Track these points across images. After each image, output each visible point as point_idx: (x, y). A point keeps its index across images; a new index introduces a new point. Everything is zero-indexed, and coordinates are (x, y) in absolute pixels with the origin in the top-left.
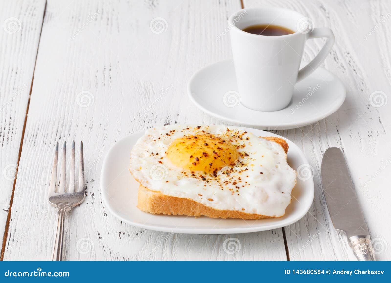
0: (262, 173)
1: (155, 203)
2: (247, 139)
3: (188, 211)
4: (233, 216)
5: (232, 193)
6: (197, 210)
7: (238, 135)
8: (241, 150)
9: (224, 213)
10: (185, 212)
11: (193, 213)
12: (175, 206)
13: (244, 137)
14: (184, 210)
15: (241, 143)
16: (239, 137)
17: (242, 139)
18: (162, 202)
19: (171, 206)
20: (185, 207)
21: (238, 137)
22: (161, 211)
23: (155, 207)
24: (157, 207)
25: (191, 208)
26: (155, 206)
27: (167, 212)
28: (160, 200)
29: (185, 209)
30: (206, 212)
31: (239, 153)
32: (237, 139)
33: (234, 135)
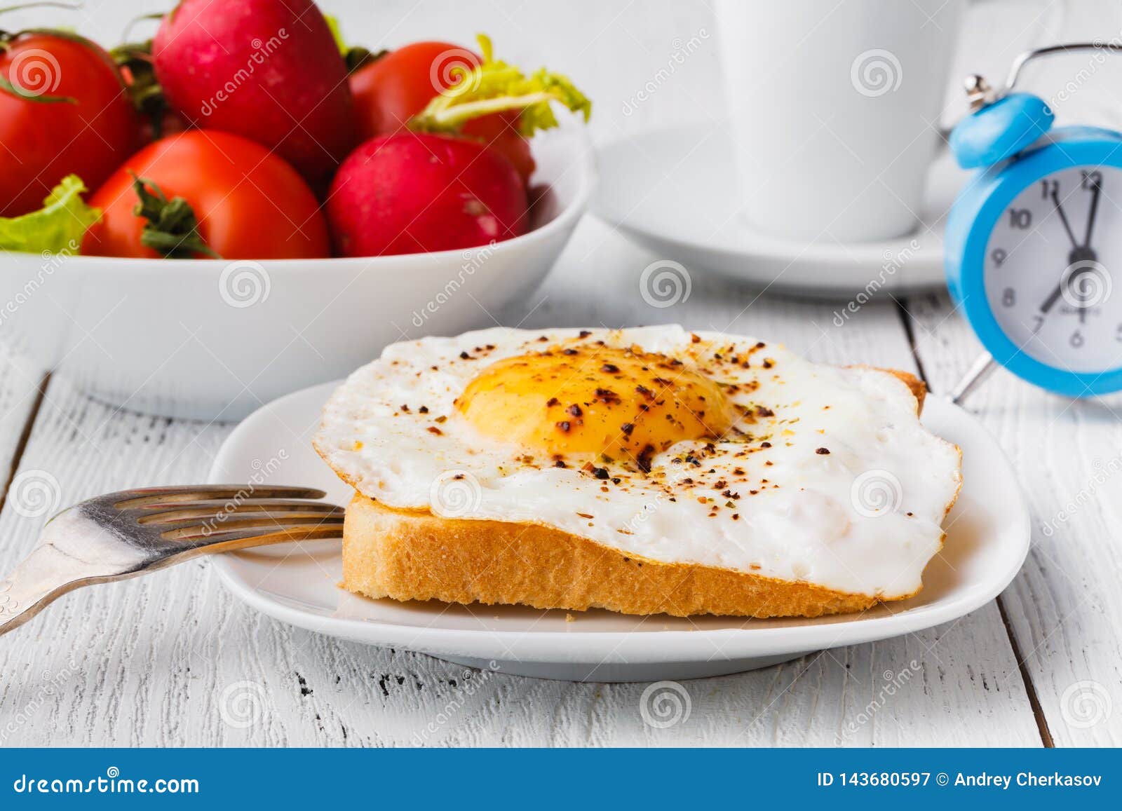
0: (824, 451)
1: (408, 556)
2: (768, 365)
3: (537, 588)
4: (714, 607)
5: (711, 512)
6: (574, 583)
7: (733, 355)
8: (742, 399)
9: (680, 592)
10: (524, 592)
11: (559, 594)
12: (486, 564)
13: (756, 359)
14: (521, 583)
15: (743, 377)
16: (735, 361)
17: (746, 366)
18: (434, 550)
19: (472, 567)
20: (525, 571)
21: (730, 360)
23: (408, 573)
24: (418, 570)
25: (551, 576)
26: (410, 569)
27: (455, 592)
28: (429, 542)
29: (524, 578)
30: (611, 593)
31: (738, 407)
32: (728, 366)
33: (717, 356)
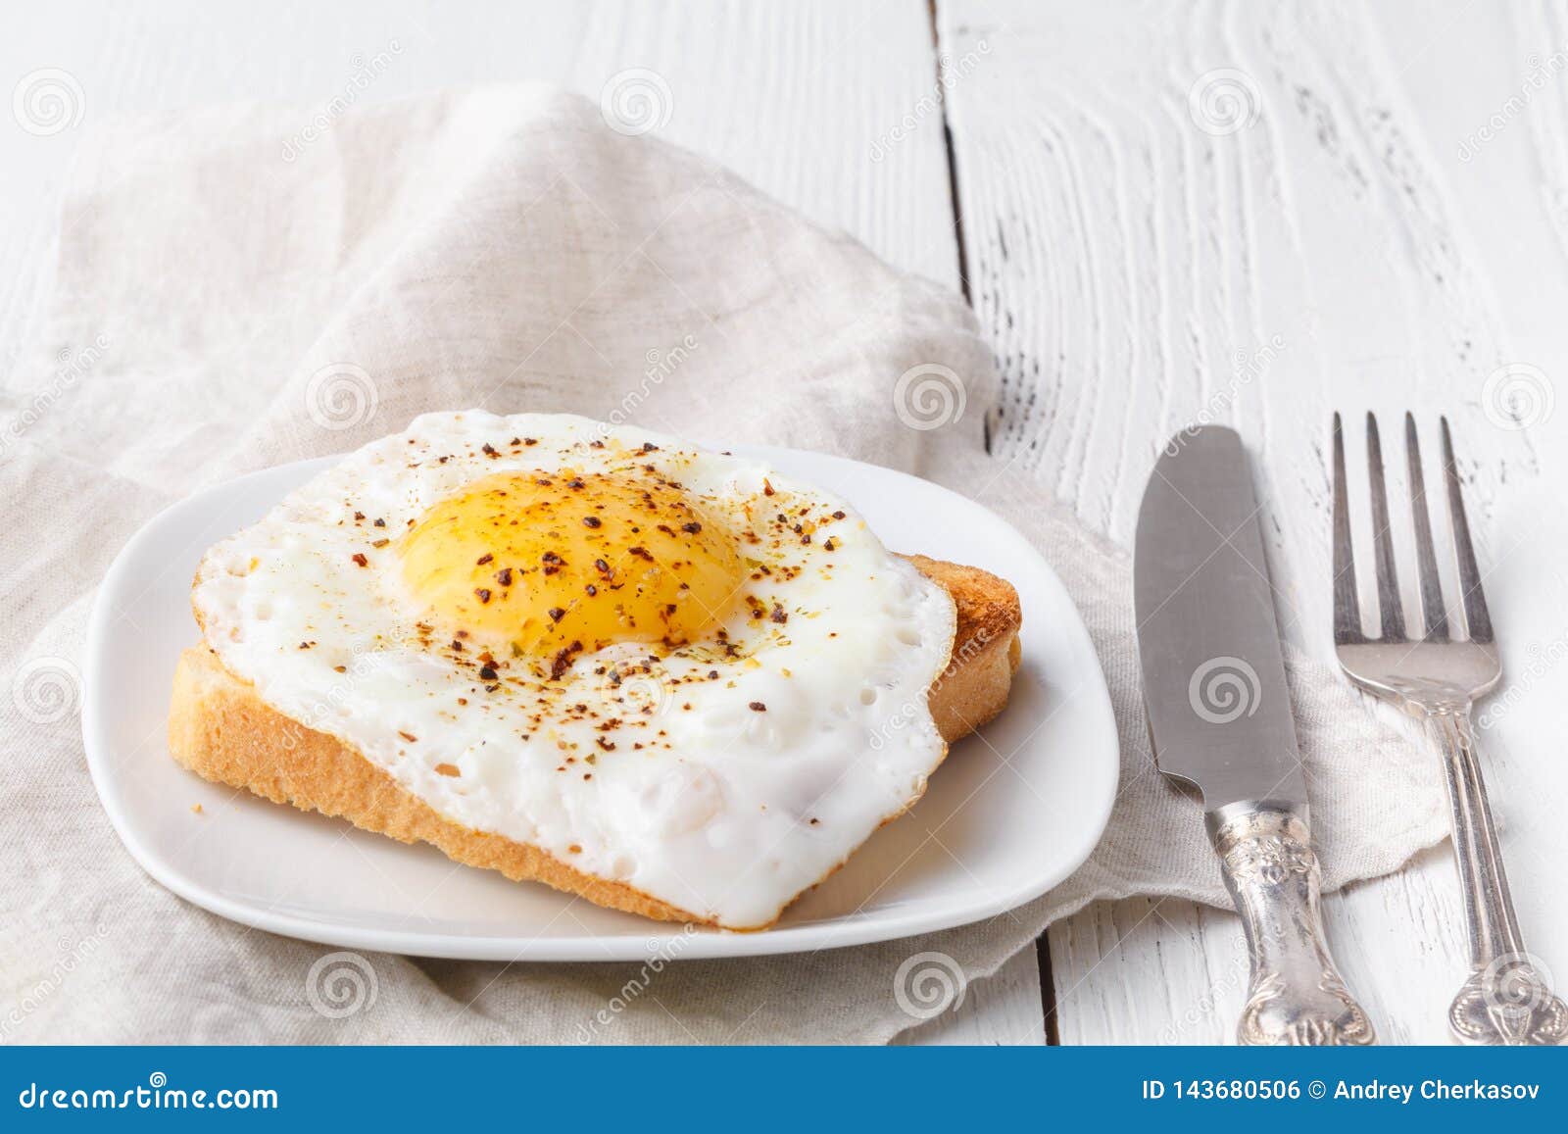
0: (758, 707)
1: (218, 732)
2: (829, 547)
3: (358, 805)
4: (550, 878)
5: (563, 764)
6: (400, 808)
7: (801, 521)
8: (766, 591)
9: (514, 851)
10: (343, 804)
11: (383, 818)
12: (301, 764)
14: (340, 794)
15: (790, 557)
16: (799, 530)
17: (807, 541)
18: (247, 732)
19: (286, 763)
20: (345, 782)
21: (794, 526)
22: (238, 779)
23: (217, 752)
24: (227, 751)
25: (374, 794)
26: (219, 747)
27: (265, 785)
28: (242, 721)
29: (344, 789)
30: (438, 831)
31: (751, 600)
33: (781, 518)
